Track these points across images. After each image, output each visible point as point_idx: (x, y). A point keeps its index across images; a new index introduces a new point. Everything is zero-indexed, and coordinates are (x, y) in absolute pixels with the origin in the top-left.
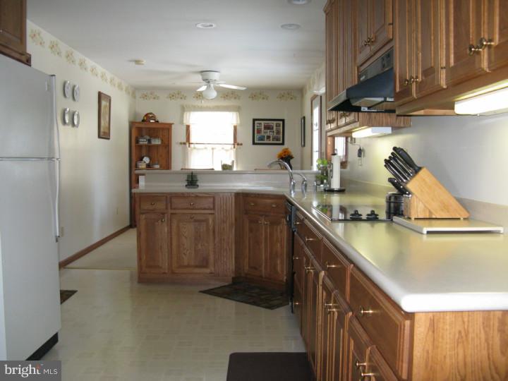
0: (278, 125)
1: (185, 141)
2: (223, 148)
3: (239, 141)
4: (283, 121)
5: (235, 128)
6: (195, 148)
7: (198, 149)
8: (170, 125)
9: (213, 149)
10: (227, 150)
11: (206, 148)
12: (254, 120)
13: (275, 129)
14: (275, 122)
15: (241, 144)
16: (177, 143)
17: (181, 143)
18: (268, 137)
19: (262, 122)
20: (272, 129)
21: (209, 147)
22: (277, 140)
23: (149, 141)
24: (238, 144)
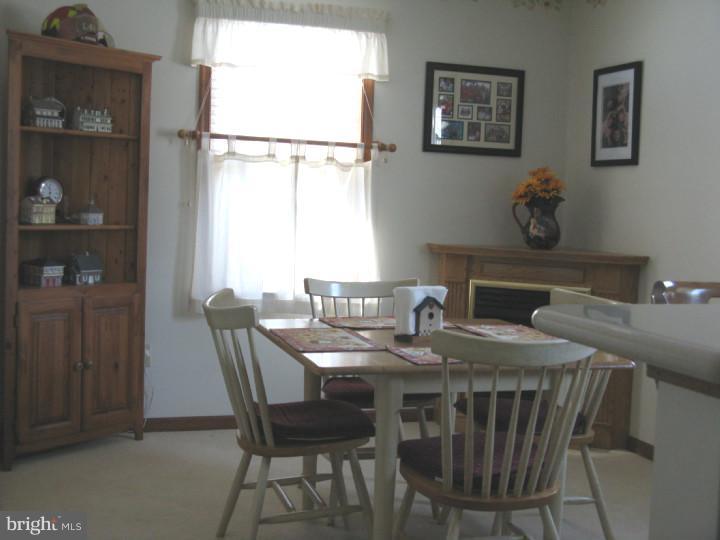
0: (504, 90)
1: (192, 126)
2: (330, 159)
3: (380, 134)
4: (520, 75)
5: (369, 89)
6: (231, 154)
7: (244, 158)
8: (148, 61)
9: (296, 159)
10: (345, 167)
11: (271, 156)
12: (431, 67)
13: (493, 104)
14: (495, 79)
15: (392, 149)
16: (166, 134)
17: (181, 134)
18: (474, 129)
19: (459, 76)
20: (487, 101)
21: (284, 151)
22: (500, 139)
23: (68, 117)
24: (382, 148)
